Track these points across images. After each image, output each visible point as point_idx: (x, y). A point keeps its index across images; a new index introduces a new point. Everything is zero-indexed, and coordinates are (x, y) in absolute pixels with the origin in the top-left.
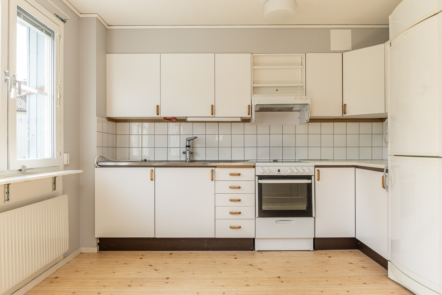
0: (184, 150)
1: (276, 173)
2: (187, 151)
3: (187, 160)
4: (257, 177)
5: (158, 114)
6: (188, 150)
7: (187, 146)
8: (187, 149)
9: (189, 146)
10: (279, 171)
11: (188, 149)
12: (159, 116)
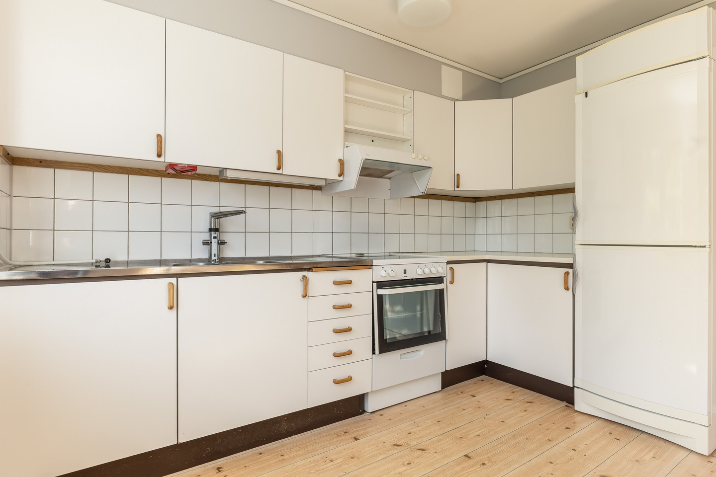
0: (206, 237)
1: (401, 276)
2: (213, 240)
3: (213, 258)
4: (375, 285)
5: (159, 156)
6: (215, 238)
7: (211, 230)
8: (214, 234)
9: (216, 230)
10: (405, 272)
11: (216, 235)
12: (162, 159)
